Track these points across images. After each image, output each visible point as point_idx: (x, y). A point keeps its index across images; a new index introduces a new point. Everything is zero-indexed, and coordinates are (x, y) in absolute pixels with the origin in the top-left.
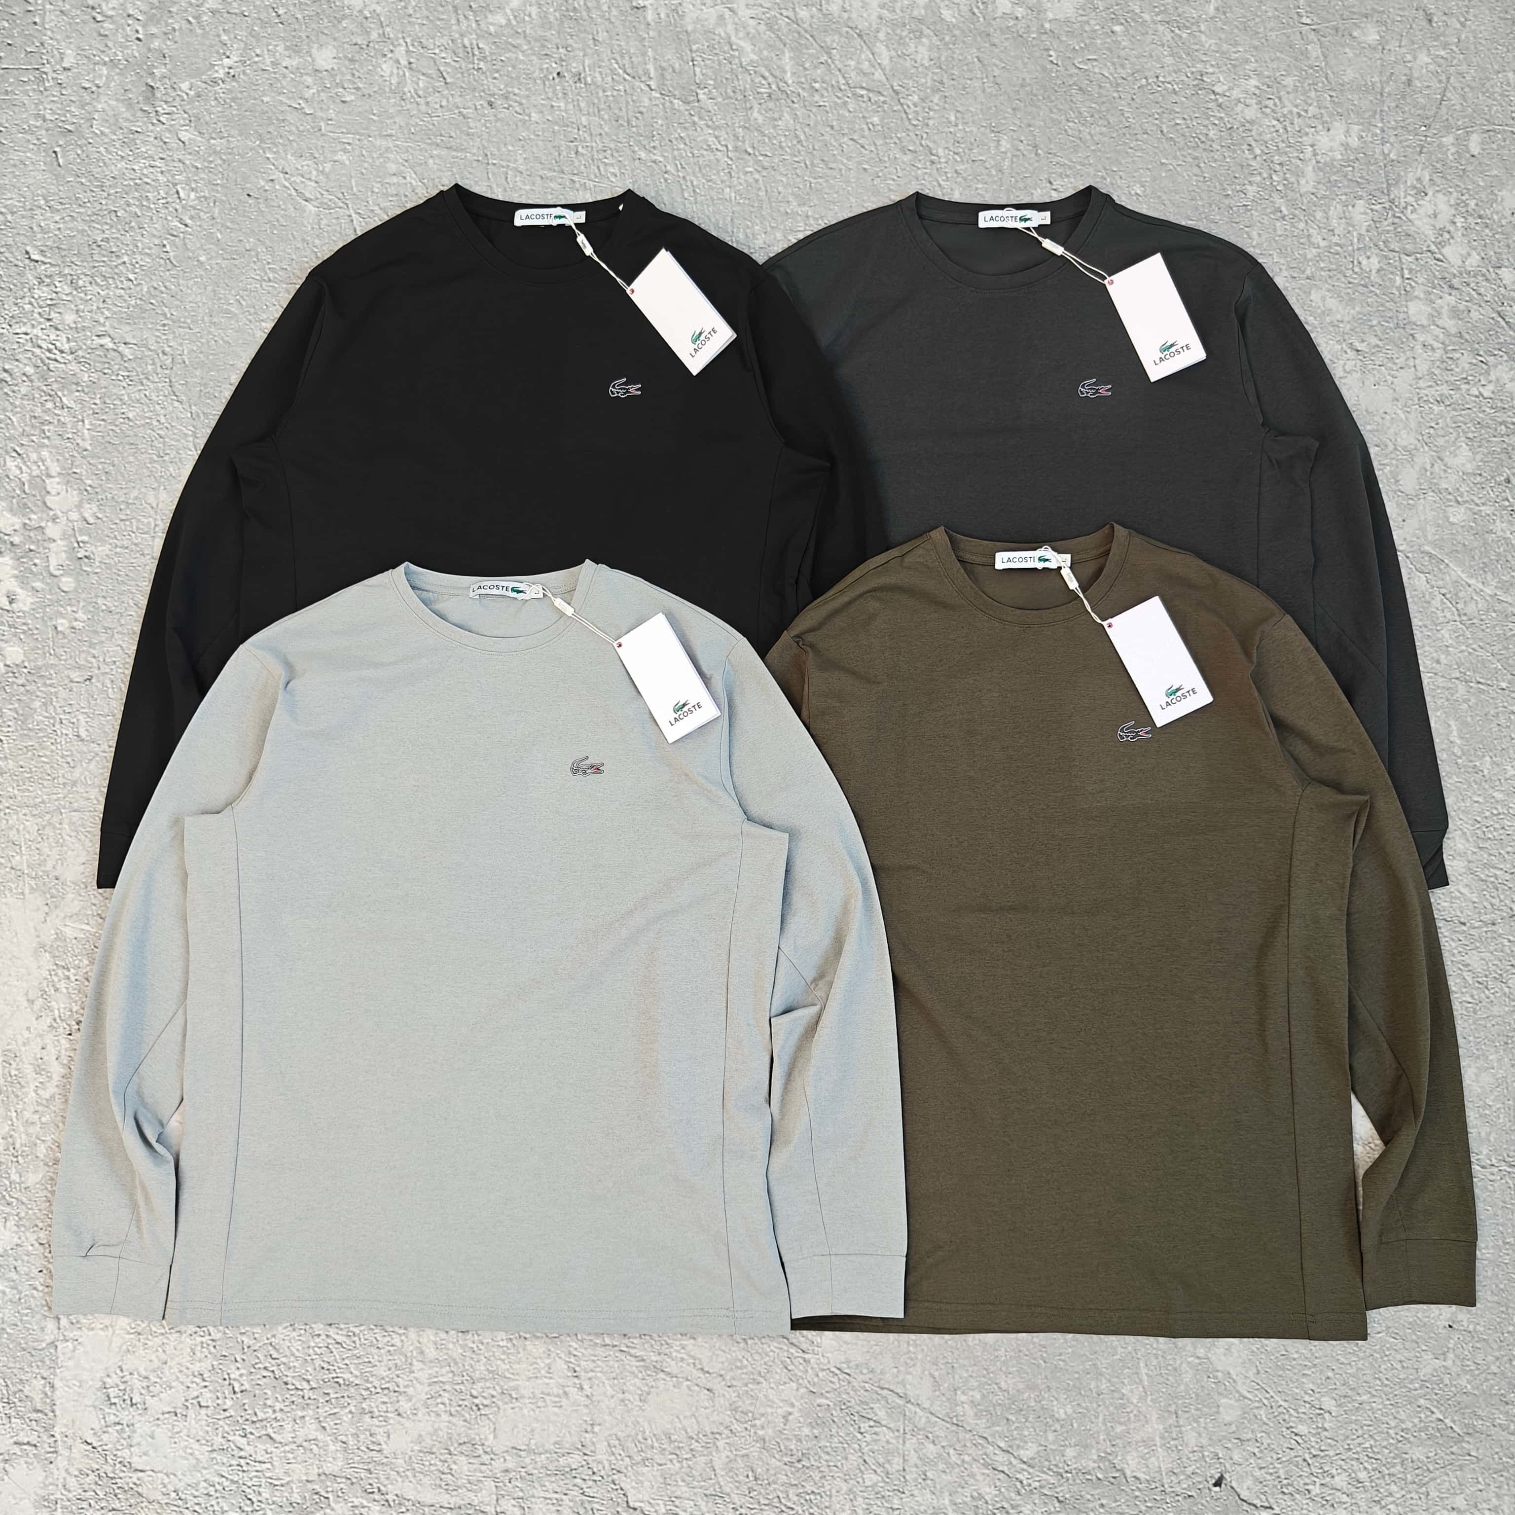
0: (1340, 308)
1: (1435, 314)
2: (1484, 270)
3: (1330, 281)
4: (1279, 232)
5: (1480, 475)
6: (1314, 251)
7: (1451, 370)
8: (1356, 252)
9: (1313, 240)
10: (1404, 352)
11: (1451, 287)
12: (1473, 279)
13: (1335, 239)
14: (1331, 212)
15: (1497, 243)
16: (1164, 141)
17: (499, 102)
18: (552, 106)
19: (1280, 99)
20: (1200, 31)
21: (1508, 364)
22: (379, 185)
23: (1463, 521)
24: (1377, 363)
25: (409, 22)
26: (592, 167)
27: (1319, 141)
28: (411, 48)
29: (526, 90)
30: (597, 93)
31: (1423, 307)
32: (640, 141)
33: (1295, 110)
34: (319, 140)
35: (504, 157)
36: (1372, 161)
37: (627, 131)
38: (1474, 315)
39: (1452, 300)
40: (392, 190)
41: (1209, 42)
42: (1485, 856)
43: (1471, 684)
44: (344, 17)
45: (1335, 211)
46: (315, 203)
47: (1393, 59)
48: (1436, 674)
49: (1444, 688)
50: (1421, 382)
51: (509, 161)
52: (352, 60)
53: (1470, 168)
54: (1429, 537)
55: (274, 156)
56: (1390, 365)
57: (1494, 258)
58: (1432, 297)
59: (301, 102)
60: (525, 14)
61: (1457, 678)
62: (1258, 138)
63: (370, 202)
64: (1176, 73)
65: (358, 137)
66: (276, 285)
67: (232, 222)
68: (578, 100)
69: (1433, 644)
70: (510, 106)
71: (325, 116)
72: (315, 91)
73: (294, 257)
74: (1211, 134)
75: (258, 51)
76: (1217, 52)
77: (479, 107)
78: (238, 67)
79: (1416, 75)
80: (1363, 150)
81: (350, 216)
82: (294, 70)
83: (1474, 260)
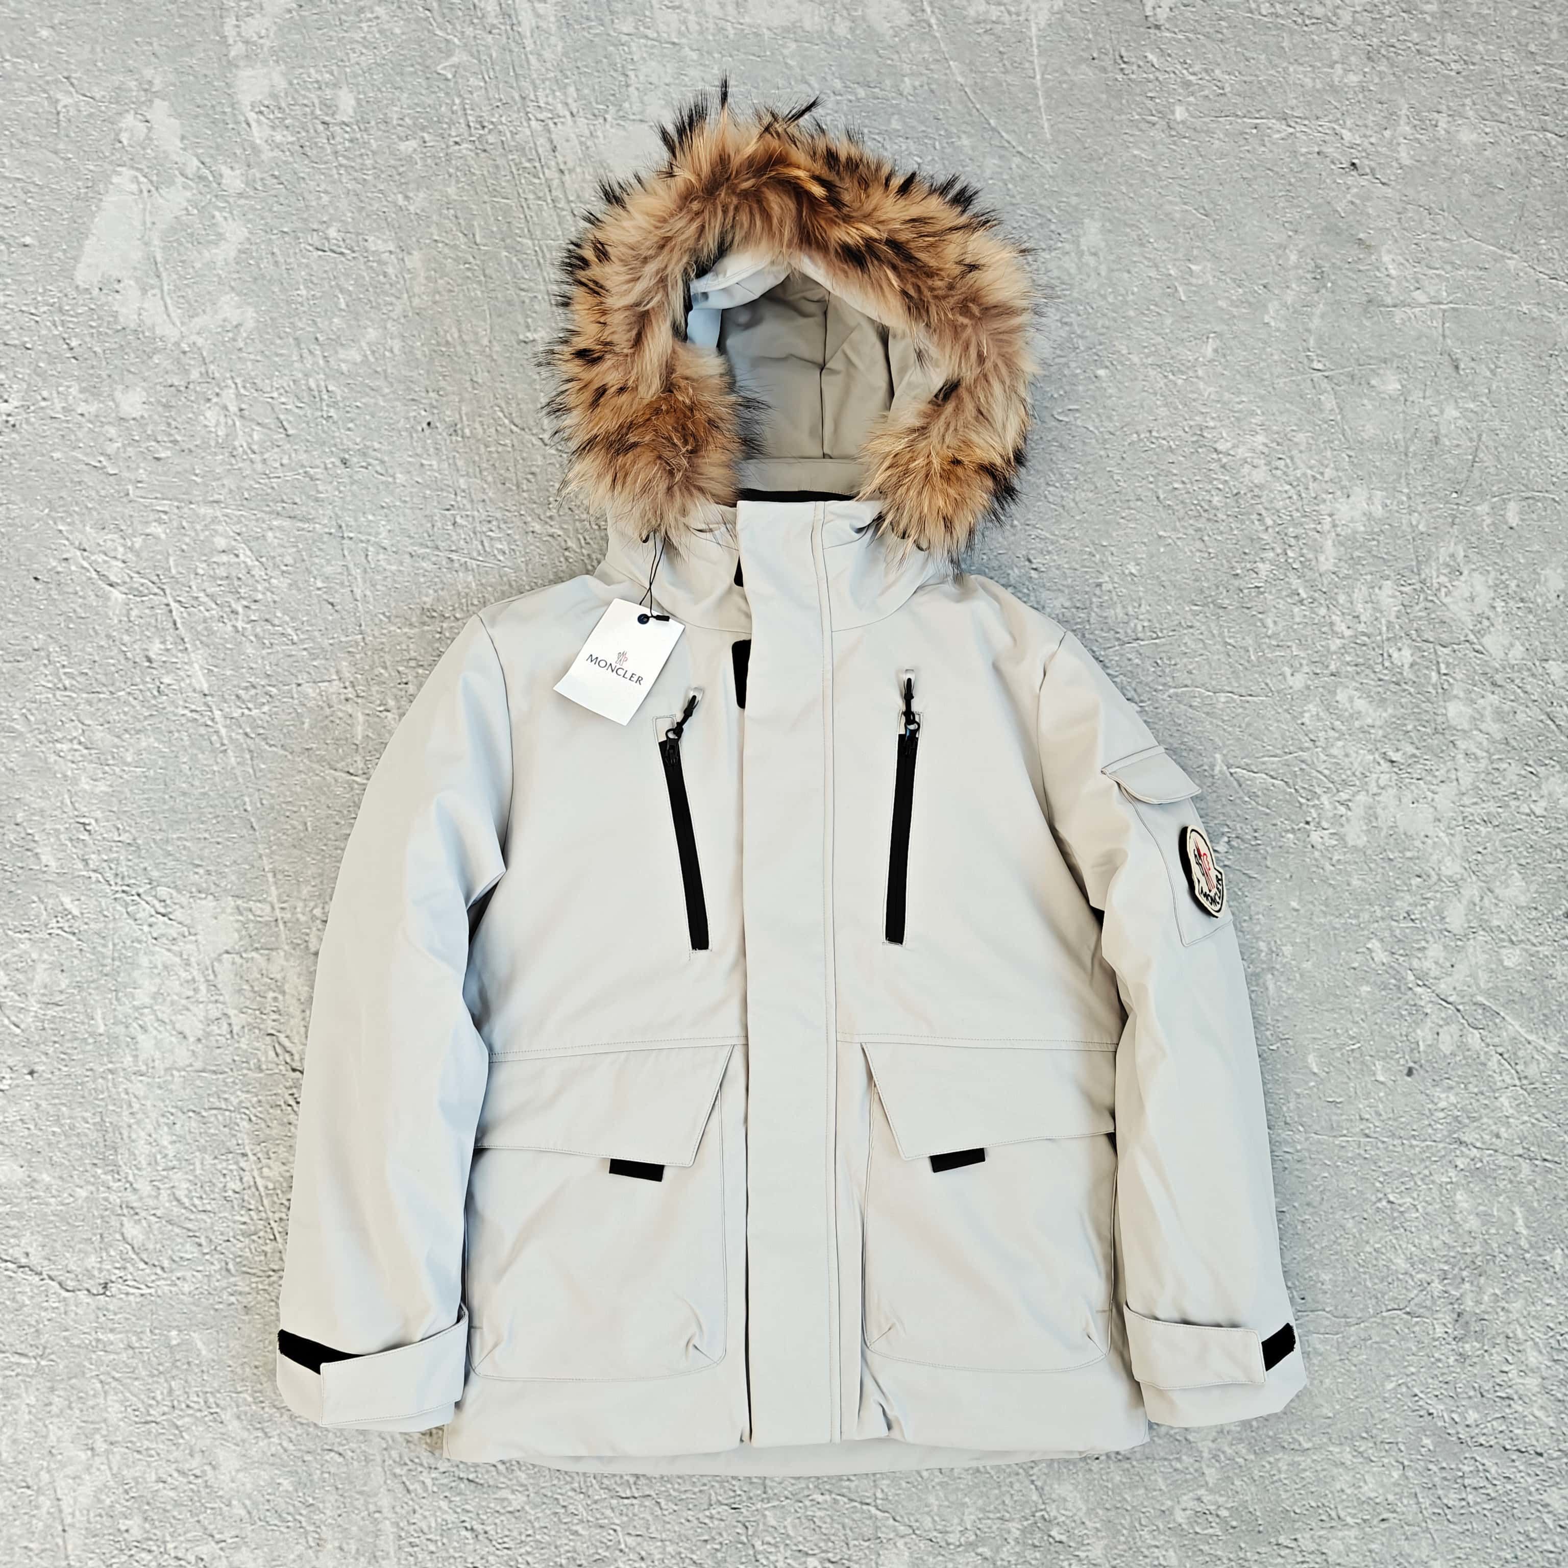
0: (1371, 711)
1: (1477, 716)
2: (1530, 664)
3: (1357, 678)
4: (1297, 620)
5: (1536, 909)
6: (1338, 641)
7: (1498, 783)
8: (1386, 643)
9: (1336, 628)
10: (1445, 763)
11: (1494, 684)
12: (1517, 674)
13: (1361, 628)
14: (1355, 595)
15: (1542, 632)
16: (1161, 509)
17: (355, 460)
18: (422, 465)
19: (1292, 458)
20: (1197, 377)
21: (1562, 776)
22: (204, 565)
23: (1520, 964)
24: (1415, 776)
25: (239, 358)
26: (475, 542)
27: (1339, 510)
28: (242, 391)
29: (389, 444)
30: (478, 448)
31: (1462, 708)
32: (533, 510)
33: (1309, 472)
34: (126, 508)
35: (362, 529)
36: (1399, 534)
37: (517, 497)
38: (1521, 717)
39: (1494, 699)
40: (222, 572)
41: (1209, 391)
42: (1561, 1370)
43: (1537, 1162)
44: (156, 351)
45: (1360, 593)
46: (123, 589)
47: (1417, 412)
48: (1496, 1151)
49: (1506, 1167)
50: (1465, 798)
51: (370, 534)
52: (167, 406)
53: (1508, 542)
54: (1482, 985)
55: (68, 528)
56: (1429, 778)
57: (1540, 650)
58: (1473, 696)
59: (102, 459)
60: (385, 349)
61: (1520, 1156)
62: (1268, 506)
63: (194, 587)
64: (1170, 425)
65: (176, 504)
66: (74, 695)
67: (15, 613)
68: (454, 457)
69: (1492, 1114)
70: (369, 464)
71: (133, 478)
72: (119, 445)
73: (97, 658)
74: (1215, 500)
75: (45, 394)
76: (1218, 401)
77: (330, 466)
78: (18, 414)
79: (1443, 432)
80: (1389, 521)
81: (168, 605)
82: (92, 418)
83: (1518, 652)
